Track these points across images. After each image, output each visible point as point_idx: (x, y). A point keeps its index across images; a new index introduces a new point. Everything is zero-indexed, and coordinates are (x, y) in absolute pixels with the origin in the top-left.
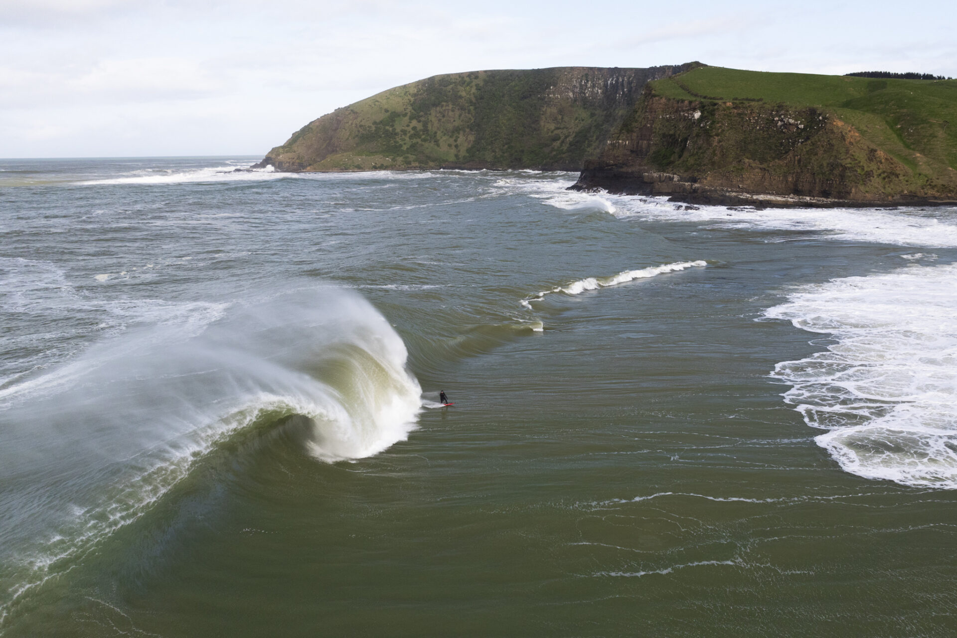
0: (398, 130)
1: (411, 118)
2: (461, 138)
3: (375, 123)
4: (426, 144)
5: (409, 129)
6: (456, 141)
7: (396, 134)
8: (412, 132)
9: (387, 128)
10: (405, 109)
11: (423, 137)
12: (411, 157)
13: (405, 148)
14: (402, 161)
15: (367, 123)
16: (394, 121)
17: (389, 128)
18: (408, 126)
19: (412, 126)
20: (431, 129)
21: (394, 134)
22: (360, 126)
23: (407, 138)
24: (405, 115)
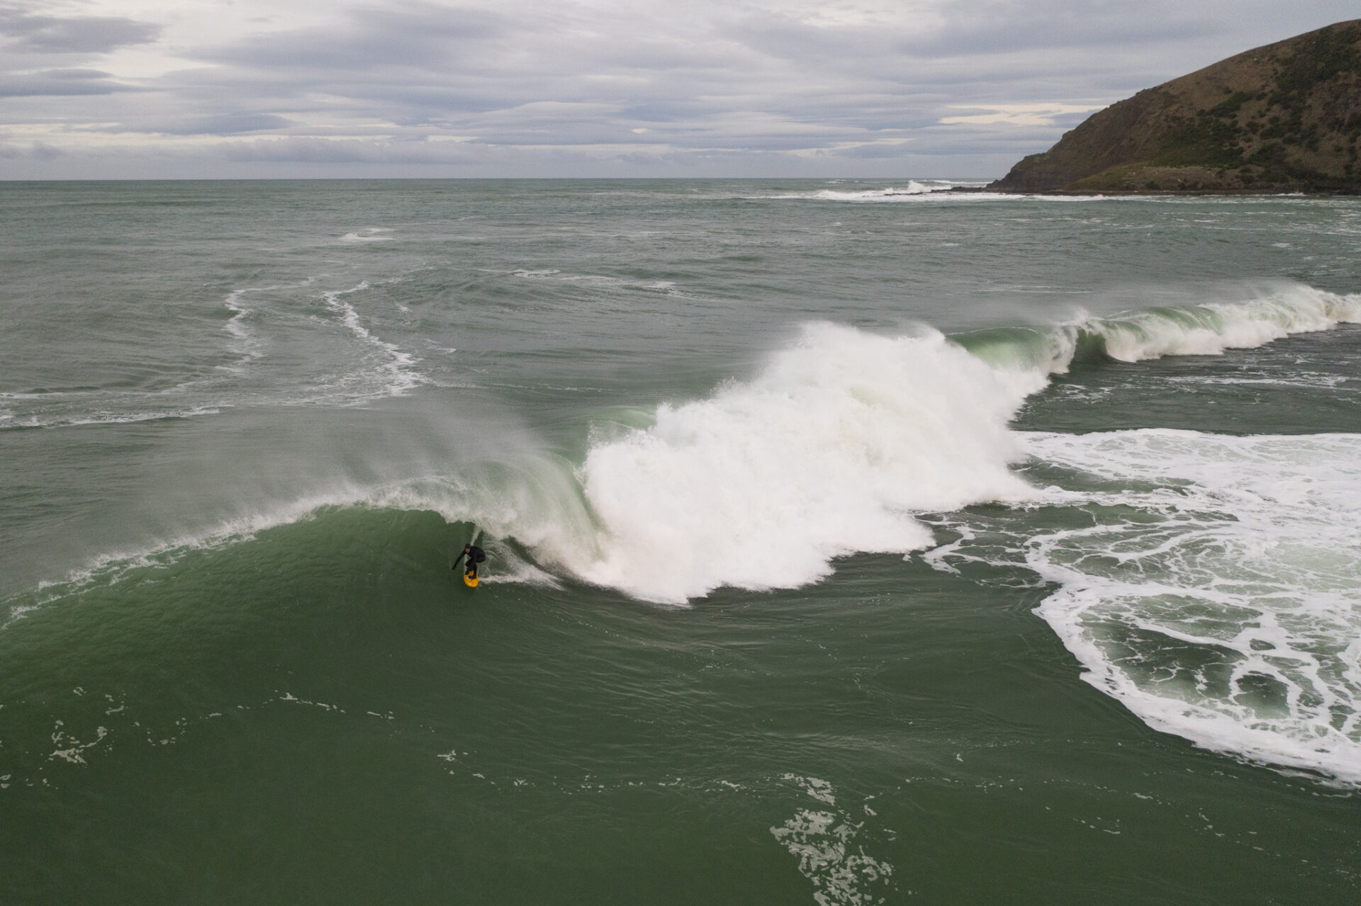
0: (1242, 124)
1: (1272, 102)
3: (1202, 113)
4: (1291, 149)
5: (1263, 120)
6: (1353, 140)
7: (1238, 131)
8: (1268, 126)
9: (1222, 120)
10: (1263, 87)
11: (1288, 135)
12: (1257, 170)
13: (1246, 155)
14: (1237, 177)
15: (1188, 114)
16: (1238, 108)
17: (1225, 121)
18: (1262, 116)
19: (1270, 115)
20: (1307, 120)
21: (1233, 131)
22: (1174, 119)
23: (1256, 137)
24: (1261, 97)
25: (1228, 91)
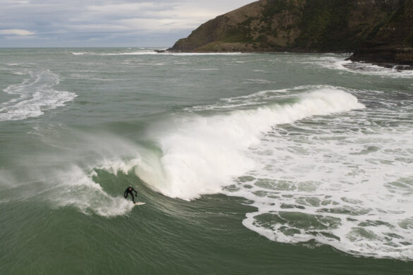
0: (252, 28)
1: (261, 21)
2: (292, 32)
3: (239, 24)
4: (268, 37)
5: (259, 27)
6: (288, 34)
7: (251, 30)
8: (261, 29)
9: (245, 26)
10: (258, 15)
11: (268, 32)
12: (258, 44)
13: (254, 39)
14: (252, 47)
15: (234, 25)
16: (250, 22)
17: (247, 27)
18: (258, 25)
19: (261, 25)
20: (273, 27)
21: (249, 30)
22: (230, 26)
23: (257, 33)
24: (257, 19)
25: (246, 16)
